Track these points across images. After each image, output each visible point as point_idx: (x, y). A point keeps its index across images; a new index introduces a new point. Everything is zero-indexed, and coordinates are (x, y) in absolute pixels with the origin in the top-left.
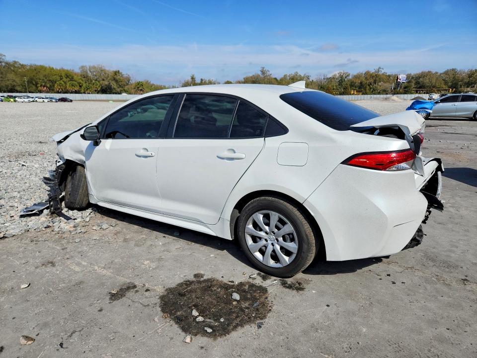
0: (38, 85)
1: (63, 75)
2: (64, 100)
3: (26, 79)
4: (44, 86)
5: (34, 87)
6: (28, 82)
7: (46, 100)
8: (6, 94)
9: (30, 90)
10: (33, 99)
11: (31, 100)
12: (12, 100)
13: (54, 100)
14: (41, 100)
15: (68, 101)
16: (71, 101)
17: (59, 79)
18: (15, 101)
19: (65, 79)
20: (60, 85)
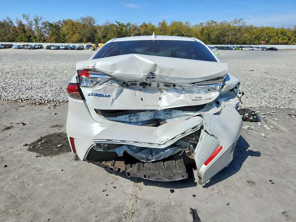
0: (260, 40)
1: (279, 32)
2: (272, 49)
3: (254, 36)
4: (264, 40)
5: (258, 41)
6: (255, 38)
7: (260, 49)
8: (239, 46)
9: (254, 43)
10: (252, 49)
11: (251, 49)
12: (240, 49)
13: (265, 49)
14: (257, 49)
15: (275, 50)
16: (277, 50)
17: (276, 35)
18: (242, 50)
19: (279, 35)
20: (275, 39)
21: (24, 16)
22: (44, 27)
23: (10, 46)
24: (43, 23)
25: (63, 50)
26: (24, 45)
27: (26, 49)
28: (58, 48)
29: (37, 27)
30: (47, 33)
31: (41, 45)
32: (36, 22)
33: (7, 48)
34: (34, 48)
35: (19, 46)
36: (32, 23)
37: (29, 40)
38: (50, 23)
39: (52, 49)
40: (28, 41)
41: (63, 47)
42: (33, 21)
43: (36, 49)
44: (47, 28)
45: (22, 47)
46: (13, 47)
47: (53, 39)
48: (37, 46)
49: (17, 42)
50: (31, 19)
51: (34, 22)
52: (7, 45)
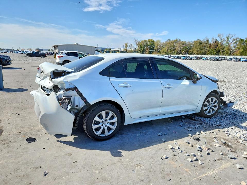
21: (219, 35)
22: (235, 43)
23: (201, 58)
24: (234, 39)
25: (243, 62)
26: (211, 58)
27: (210, 60)
28: (239, 60)
29: (227, 43)
30: (236, 47)
31: (225, 58)
32: (228, 39)
33: (198, 59)
34: (218, 60)
35: (207, 58)
36: (224, 40)
37: (218, 53)
38: (241, 39)
39: (232, 61)
40: (216, 55)
41: (244, 60)
42: (225, 38)
43: (219, 60)
44: (237, 43)
45: (208, 58)
46: (202, 59)
47: (238, 53)
48: (221, 58)
49: (207, 55)
50: (225, 37)
51: (226, 40)
52: (199, 57)
